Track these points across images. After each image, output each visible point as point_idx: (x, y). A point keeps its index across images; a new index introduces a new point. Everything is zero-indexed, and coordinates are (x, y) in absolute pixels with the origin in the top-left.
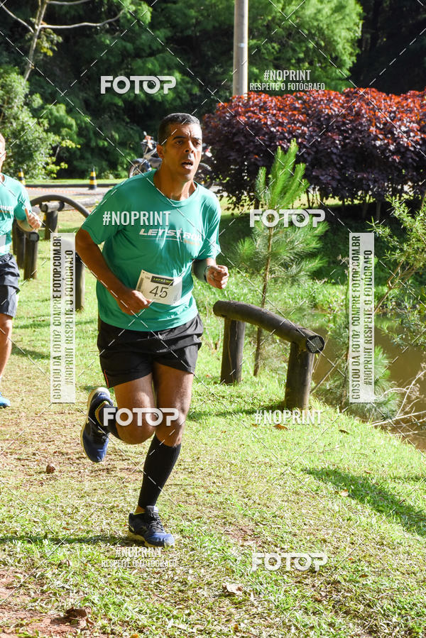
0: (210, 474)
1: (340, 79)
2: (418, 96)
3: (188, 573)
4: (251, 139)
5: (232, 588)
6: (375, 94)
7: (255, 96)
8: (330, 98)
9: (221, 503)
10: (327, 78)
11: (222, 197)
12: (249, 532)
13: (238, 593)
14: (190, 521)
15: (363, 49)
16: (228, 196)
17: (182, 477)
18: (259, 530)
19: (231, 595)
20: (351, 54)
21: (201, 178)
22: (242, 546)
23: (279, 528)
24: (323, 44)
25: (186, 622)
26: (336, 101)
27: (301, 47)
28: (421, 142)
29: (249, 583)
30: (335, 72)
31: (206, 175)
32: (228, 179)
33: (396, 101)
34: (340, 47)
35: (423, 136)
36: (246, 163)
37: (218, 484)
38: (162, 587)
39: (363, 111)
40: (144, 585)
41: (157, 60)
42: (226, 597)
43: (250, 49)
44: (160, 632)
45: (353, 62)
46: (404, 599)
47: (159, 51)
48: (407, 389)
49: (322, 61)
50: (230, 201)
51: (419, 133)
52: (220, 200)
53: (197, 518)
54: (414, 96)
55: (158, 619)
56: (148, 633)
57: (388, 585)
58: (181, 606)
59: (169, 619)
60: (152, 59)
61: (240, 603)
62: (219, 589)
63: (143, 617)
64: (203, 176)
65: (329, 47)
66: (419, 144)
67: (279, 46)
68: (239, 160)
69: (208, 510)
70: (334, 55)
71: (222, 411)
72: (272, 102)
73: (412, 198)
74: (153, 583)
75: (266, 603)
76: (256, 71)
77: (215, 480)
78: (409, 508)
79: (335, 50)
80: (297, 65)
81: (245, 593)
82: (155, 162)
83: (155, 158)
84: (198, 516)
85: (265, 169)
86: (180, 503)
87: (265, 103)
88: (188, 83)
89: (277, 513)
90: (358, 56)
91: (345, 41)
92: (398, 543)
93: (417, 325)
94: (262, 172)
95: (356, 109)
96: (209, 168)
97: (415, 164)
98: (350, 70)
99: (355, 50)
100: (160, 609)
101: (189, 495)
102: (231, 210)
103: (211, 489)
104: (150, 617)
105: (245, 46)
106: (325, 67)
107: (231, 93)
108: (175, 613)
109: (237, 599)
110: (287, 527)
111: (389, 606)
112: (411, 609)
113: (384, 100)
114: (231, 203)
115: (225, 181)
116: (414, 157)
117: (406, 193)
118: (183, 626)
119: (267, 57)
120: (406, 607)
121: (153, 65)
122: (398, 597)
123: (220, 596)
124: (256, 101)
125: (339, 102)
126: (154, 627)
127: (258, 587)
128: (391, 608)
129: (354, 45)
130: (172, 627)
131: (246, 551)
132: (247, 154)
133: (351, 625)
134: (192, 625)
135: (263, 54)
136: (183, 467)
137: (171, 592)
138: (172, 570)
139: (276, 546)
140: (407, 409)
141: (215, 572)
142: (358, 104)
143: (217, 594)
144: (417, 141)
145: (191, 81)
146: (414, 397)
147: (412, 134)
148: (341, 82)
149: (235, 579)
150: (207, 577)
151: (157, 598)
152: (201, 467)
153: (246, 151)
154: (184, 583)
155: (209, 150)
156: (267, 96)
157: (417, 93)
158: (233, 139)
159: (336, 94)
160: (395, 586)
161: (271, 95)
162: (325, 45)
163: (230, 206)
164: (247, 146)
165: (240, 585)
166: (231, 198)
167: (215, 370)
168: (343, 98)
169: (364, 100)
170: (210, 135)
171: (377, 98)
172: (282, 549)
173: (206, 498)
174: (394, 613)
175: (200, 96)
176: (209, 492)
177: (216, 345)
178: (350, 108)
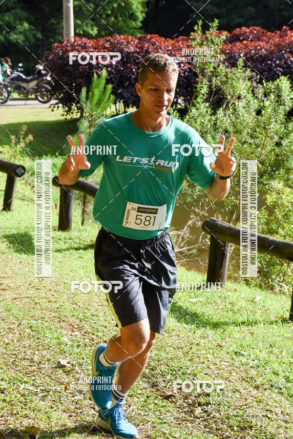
0: (50, 290)
1: (135, 28)
2: (186, 40)
3: (35, 354)
4: (77, 68)
5: (63, 362)
6: (157, 38)
7: (79, 39)
8: (128, 41)
9: (58, 308)
10: (127, 27)
11: (58, 107)
12: (76, 326)
13: (68, 365)
14: (36, 320)
15: (150, 8)
16: (63, 107)
17: (32, 292)
18: (82, 325)
19: (63, 366)
20: (142, 12)
21: (44, 95)
22: (71, 335)
23: (95, 323)
24: (123, 4)
25: (33, 385)
26: (132, 43)
27: (108, 7)
28: (188, 70)
29: (76, 359)
30: (132, 24)
31: (47, 92)
32: (62, 95)
33: (172, 43)
34: (134, 7)
35: (189, 66)
36: (74, 85)
37: (56, 296)
38: (17, 363)
39: (150, 50)
40: (5, 362)
41: (12, 14)
42: (60, 368)
43: (74, 7)
44: (15, 392)
45: (143, 17)
46: (175, 364)
47: (13, 8)
48: (182, 232)
49: (123, 16)
50: (64, 110)
51: (187, 64)
52: (58, 109)
53: (42, 318)
54: (182, 40)
55: (14, 384)
56: (7, 393)
57: (165, 356)
58: (29, 375)
59: (22, 384)
60: (8, 13)
61: (69, 371)
62: (55, 363)
63: (4, 383)
64: (45, 93)
65: (127, 7)
66: (187, 72)
67: (94, 6)
68: (69, 82)
69: (49, 313)
70: (130, 12)
71: (59, 249)
72: (90, 43)
73: (183, 107)
74: (11, 361)
75: (86, 371)
76: (79, 22)
77: (54, 294)
78: (180, 307)
79: (131, 9)
80: (106, 19)
81: (72, 365)
82: (12, 83)
83: (12, 81)
84: (42, 317)
85: (86, 88)
86: (30, 309)
87: (85, 44)
88: (33, 30)
89: (94, 313)
90: (146, 13)
91: (137, 3)
92: (172, 330)
93: (186, 190)
94: (84, 90)
95: (146, 48)
96: (49, 88)
97: (185, 85)
98: (142, 22)
99: (144, 9)
100: (15, 377)
101: (36, 303)
102: (64, 116)
103: (51, 299)
104: (9, 383)
105: (71, 5)
106: (126, 20)
107: (63, 37)
108: (25, 379)
109: (67, 369)
110: (101, 322)
111: (165, 369)
112: (179, 370)
113: (164, 42)
114: (65, 111)
115: (60, 97)
116: (184, 80)
117: (180, 104)
118: (31, 388)
119: (86, 13)
120: (176, 369)
121: (9, 17)
122: (171, 363)
123: (56, 367)
124: (79, 42)
125: (134, 43)
126: (11, 389)
127: (81, 361)
128: (167, 371)
129: (143, 5)
130: (24, 389)
131: (74, 339)
132: (74, 78)
133: (141, 382)
134: (37, 387)
135: (84, 11)
136: (32, 286)
137: (23, 367)
138: (24, 352)
139: (93, 334)
140: (182, 245)
141: (53, 353)
142: (147, 45)
143: (54, 366)
144: (185, 69)
145: (36, 29)
146: (186, 237)
147: (182, 65)
148: (135, 30)
149: (66, 357)
150: (47, 356)
151: (13, 371)
152: (45, 285)
153: (74, 76)
154: (32, 361)
155: (49, 76)
156: (86, 39)
157: (185, 38)
158: (64, 68)
159: (132, 38)
160: (169, 356)
161: (89, 39)
162: (125, 6)
163: (64, 113)
164: (74, 73)
165: (69, 360)
166: (64, 108)
167: (54, 222)
168: (137, 41)
169: (150, 42)
170: (49, 65)
171: (159, 41)
172: (97, 336)
173: (48, 305)
174: (168, 373)
175: (42, 39)
176: (49, 302)
177: (56, 205)
178: (142, 48)
